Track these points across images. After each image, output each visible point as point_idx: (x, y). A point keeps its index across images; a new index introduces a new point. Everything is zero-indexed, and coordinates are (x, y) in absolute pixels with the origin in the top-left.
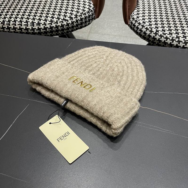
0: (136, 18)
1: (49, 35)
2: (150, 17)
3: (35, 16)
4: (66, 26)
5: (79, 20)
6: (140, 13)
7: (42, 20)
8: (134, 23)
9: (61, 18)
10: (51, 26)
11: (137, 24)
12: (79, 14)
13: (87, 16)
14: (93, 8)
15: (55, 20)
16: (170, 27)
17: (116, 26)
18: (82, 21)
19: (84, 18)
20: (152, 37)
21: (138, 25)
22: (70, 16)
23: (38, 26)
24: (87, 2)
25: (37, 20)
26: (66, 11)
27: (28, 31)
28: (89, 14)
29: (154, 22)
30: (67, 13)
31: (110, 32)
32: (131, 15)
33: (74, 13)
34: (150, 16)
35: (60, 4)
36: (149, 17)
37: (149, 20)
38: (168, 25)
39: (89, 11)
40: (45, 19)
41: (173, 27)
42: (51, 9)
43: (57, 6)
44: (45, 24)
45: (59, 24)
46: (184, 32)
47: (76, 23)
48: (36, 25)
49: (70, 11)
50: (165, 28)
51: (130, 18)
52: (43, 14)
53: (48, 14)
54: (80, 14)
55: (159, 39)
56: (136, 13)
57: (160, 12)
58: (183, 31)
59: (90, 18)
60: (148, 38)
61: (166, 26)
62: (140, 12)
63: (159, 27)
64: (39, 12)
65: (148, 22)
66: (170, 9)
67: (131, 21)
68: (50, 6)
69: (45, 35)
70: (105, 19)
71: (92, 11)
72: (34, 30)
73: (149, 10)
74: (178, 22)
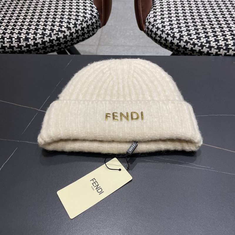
0: (153, 22)
1: (42, 52)
2: (171, 19)
3: (21, 29)
4: (63, 39)
5: (79, 29)
6: (158, 15)
7: (30, 34)
8: (150, 28)
9: (55, 30)
10: (44, 40)
11: (154, 30)
12: (79, 22)
13: (89, 25)
14: (96, 13)
15: (48, 32)
16: (198, 30)
17: (132, 34)
18: (84, 30)
19: (86, 27)
20: (176, 45)
21: (156, 30)
22: (67, 25)
23: (26, 42)
24: (88, 6)
25: (24, 34)
26: (61, 19)
27: (13, 49)
28: (91, 22)
29: (176, 24)
30: (63, 22)
31: (125, 42)
32: (147, 18)
33: (73, 21)
34: (171, 17)
35: (53, 11)
36: (169, 19)
37: (170, 22)
38: (195, 27)
39: (92, 17)
40: (35, 32)
41: (201, 29)
42: (42, 19)
43: (49, 14)
44: (35, 39)
45: (54, 37)
46: (216, 34)
47: (76, 34)
48: (23, 41)
49: (66, 19)
50: (191, 32)
51: (145, 23)
52: (32, 26)
53: (38, 25)
54: (81, 22)
55: (184, 46)
56: (152, 15)
57: (183, 11)
58: (214, 33)
59: (93, 26)
60: (171, 46)
61: (192, 29)
62: (158, 13)
63: (184, 30)
64: (26, 23)
65: (168, 26)
66: (196, 6)
67: (147, 26)
68: (40, 15)
69: (37, 53)
70: (117, 27)
71: (95, 17)
72: (22, 48)
73: (168, 10)
74: (207, 22)
